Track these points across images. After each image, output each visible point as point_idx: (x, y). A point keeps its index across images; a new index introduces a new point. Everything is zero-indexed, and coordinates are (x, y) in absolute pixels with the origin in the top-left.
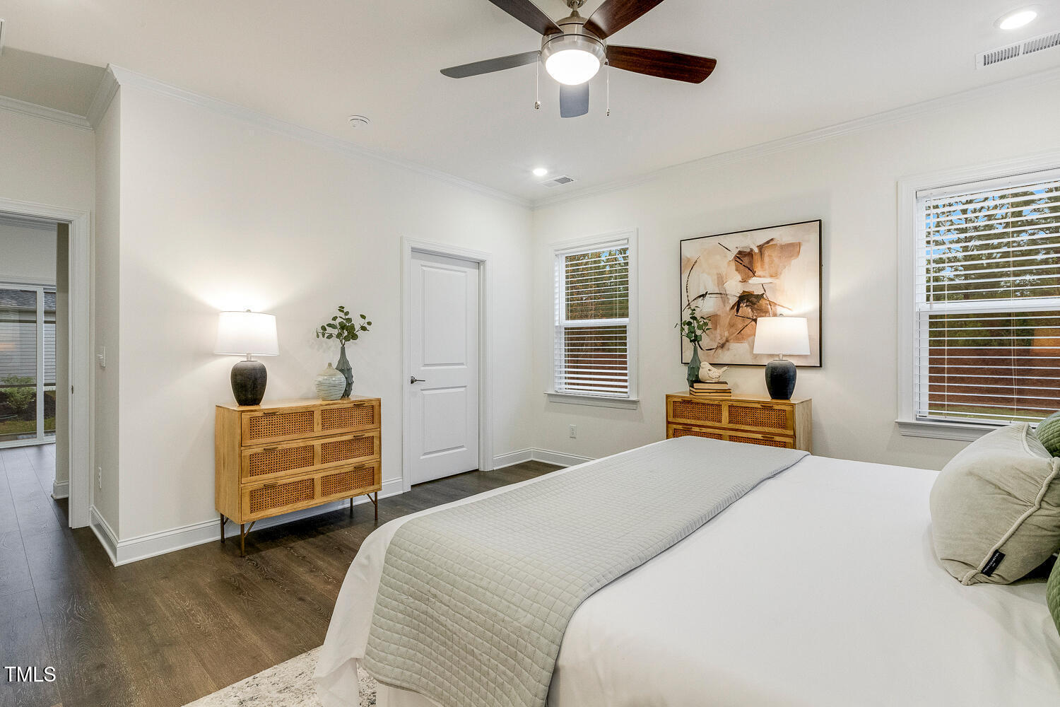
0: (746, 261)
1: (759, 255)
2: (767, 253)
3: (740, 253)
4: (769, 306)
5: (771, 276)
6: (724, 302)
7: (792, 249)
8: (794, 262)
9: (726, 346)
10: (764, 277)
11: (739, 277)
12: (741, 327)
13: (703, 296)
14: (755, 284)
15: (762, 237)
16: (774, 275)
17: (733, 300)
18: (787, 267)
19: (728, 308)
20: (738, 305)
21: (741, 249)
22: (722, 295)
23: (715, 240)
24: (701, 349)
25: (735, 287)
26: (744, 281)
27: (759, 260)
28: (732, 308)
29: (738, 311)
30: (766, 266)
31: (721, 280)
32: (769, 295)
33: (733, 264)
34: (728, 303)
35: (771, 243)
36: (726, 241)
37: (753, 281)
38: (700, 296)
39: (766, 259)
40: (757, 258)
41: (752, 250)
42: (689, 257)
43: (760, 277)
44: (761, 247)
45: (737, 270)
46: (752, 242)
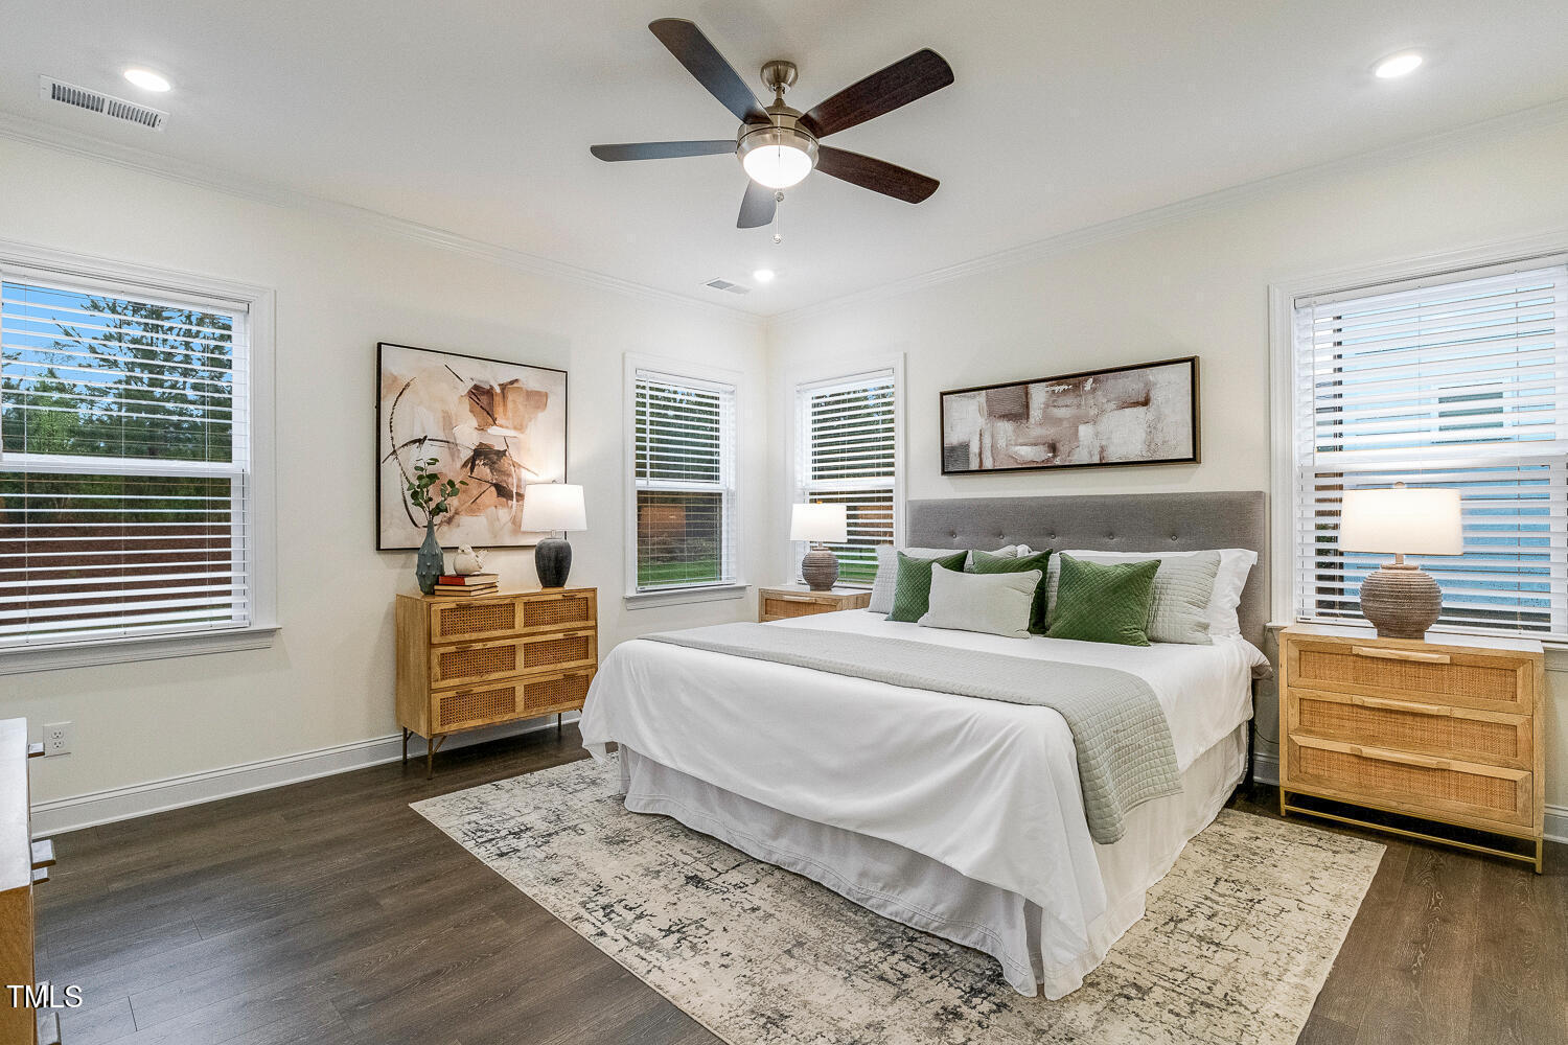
0: (483, 399)
1: (501, 396)
2: (511, 397)
3: (476, 387)
4: (512, 467)
5: (515, 428)
6: (452, 455)
7: (538, 399)
8: (541, 416)
9: (455, 521)
10: (507, 427)
11: (475, 423)
12: (475, 493)
13: (420, 441)
14: (496, 436)
15: (505, 374)
16: (520, 428)
17: (467, 454)
18: (533, 421)
19: (459, 464)
20: (471, 463)
21: (478, 384)
22: (450, 444)
23: (442, 360)
24: (416, 525)
25: (468, 434)
26: (481, 429)
27: (501, 404)
28: (465, 465)
29: (472, 470)
30: (510, 414)
31: (448, 422)
32: (512, 452)
33: (467, 401)
34: (458, 457)
35: (515, 385)
36: (459, 365)
37: (493, 430)
38: (414, 442)
39: (510, 405)
40: (498, 399)
41: (492, 387)
42: (395, 374)
43: (501, 426)
44: (503, 387)
45: (471, 411)
46: (494, 377)
